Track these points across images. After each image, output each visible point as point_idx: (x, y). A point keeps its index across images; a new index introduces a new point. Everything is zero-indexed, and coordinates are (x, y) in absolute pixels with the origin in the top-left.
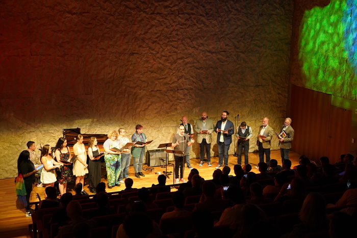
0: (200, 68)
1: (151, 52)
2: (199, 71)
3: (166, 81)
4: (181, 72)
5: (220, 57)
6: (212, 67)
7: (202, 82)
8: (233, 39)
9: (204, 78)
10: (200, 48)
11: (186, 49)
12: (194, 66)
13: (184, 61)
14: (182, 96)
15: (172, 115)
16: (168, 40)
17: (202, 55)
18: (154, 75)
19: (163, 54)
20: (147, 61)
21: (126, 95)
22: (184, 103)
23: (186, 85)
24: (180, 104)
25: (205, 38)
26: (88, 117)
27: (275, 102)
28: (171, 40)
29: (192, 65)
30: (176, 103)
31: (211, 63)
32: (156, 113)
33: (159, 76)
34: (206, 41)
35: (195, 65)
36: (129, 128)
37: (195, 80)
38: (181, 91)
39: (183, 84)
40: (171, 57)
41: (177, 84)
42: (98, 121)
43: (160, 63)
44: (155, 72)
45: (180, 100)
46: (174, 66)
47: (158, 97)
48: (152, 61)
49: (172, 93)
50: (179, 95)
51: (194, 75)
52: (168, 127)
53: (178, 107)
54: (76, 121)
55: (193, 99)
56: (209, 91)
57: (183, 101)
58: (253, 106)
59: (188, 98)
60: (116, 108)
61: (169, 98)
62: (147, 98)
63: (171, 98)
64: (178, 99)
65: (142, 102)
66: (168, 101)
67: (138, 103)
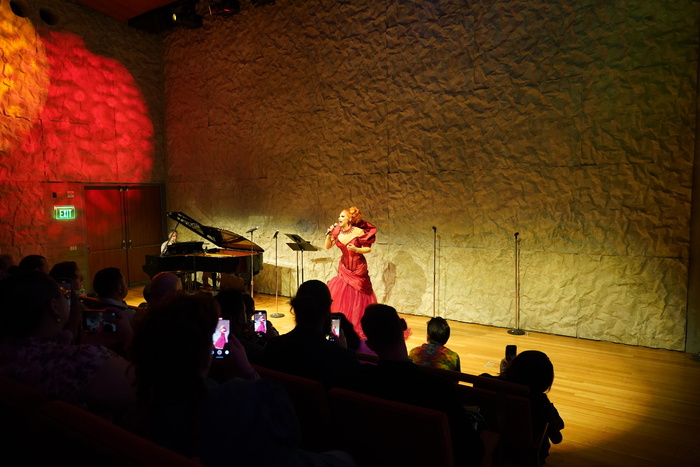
0: (432, 128)
1: (343, 104)
2: (429, 134)
3: (367, 156)
4: (394, 138)
5: (475, 100)
6: (456, 126)
7: (435, 156)
8: (505, 56)
9: (439, 148)
10: (429, 87)
11: (403, 92)
12: (418, 125)
13: (400, 116)
14: (396, 186)
15: (379, 220)
16: (369, 80)
17: (435, 100)
18: (350, 146)
19: (362, 106)
20: (337, 122)
22: (400, 198)
23: (404, 163)
24: (393, 202)
25: (440, 66)
26: (263, 213)
28: (374, 78)
29: (414, 123)
30: (385, 198)
31: (453, 115)
33: (356, 147)
34: (441, 70)
35: (420, 122)
37: (421, 154)
38: (393, 176)
39: (398, 161)
40: (375, 111)
41: (386, 163)
42: (274, 220)
43: (357, 124)
44: (350, 141)
45: (394, 193)
46: (381, 127)
47: (357, 187)
48: (344, 121)
49: (378, 179)
50: (391, 183)
51: (419, 143)
53: (390, 207)
55: (418, 191)
56: (451, 177)
57: (398, 195)
58: (568, 217)
59: (409, 190)
60: (295, 201)
61: (373, 188)
62: (339, 187)
63: (377, 188)
64: (389, 191)
65: (330, 193)
66: (373, 194)
67: (325, 195)
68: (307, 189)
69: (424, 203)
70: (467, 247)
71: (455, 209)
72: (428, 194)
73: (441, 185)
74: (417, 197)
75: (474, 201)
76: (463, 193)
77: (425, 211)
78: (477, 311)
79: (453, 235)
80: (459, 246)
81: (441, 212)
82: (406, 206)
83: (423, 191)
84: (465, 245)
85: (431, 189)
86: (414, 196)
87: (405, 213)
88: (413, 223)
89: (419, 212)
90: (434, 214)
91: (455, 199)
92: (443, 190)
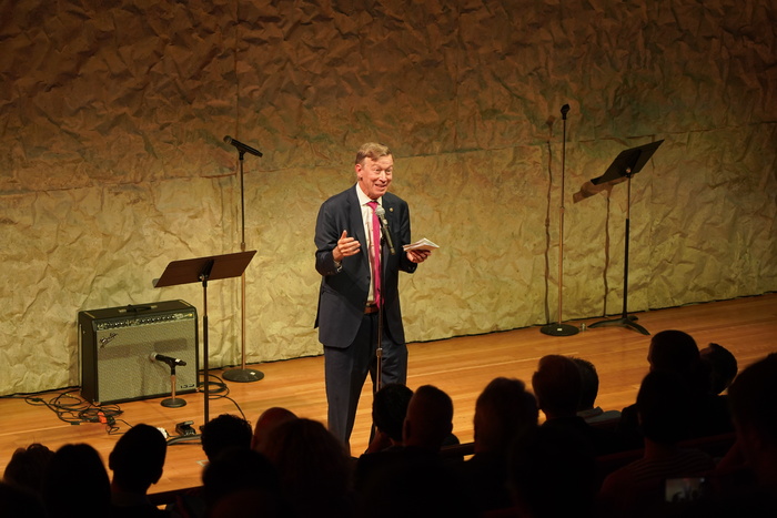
14: (262, 4)
15: (212, 111)
22: (274, 41)
24: (255, 51)
27: (751, 37)
30: (229, 43)
32: (120, 102)
45: (255, 26)
47: (134, 10)
52: (190, 178)
53: (243, 67)
55: (324, 18)
57: (272, 30)
58: (638, 59)
59: (299, 15)
61: (190, 15)
62: (73, 13)
63: (202, 13)
64: (240, 21)
65: (42, 35)
66: (190, 31)
67: (20, 43)
69: (341, 47)
70: (443, 151)
71: (417, 58)
72: (349, 24)
74: (320, 36)
75: (459, 36)
76: (434, 18)
77: (342, 70)
78: (463, 304)
79: (409, 127)
80: (423, 154)
81: (383, 70)
82: (289, 60)
83: (339, 17)
84: (437, 147)
85: (359, 11)
86: (314, 31)
87: (285, 82)
88: (309, 107)
89: (323, 75)
90: (364, 77)
91: (415, 34)
92: (387, 12)
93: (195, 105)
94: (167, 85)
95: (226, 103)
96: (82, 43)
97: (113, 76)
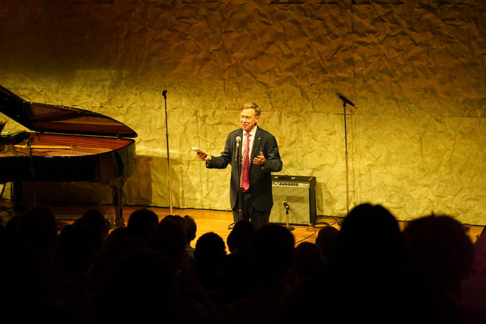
14: (366, 23)
15: (339, 78)
21: (203, 11)
22: (374, 44)
24: (362, 49)
26: (106, 64)
30: (348, 43)
32: (288, 69)
36: (214, 104)
38: (362, 8)
45: (363, 35)
47: (295, 22)
49: (334, 12)
50: (357, 19)
52: (328, 113)
53: (356, 57)
54: (80, 72)
55: (403, 34)
56: (457, 13)
57: (370, 39)
59: (388, 31)
60: (176, 44)
61: (326, 26)
62: (263, 22)
63: (332, 26)
64: (354, 32)
65: (246, 32)
66: (326, 35)
67: (235, 35)
68: (201, 24)
69: (415, 51)
70: (483, 116)
71: (464, 60)
72: (419, 38)
73: (442, 25)
74: (401, 43)
76: (475, 38)
77: (416, 63)
79: (461, 100)
80: (470, 116)
81: (442, 65)
82: (384, 55)
83: (413, 34)
84: (479, 113)
85: (425, 31)
86: (398, 40)
87: (382, 67)
88: (395, 82)
89: (405, 65)
90: (430, 69)
91: (463, 46)
92: (444, 32)
93: (329, 75)
94: (314, 63)
95: (346, 75)
96: (267, 38)
97: (284, 56)
